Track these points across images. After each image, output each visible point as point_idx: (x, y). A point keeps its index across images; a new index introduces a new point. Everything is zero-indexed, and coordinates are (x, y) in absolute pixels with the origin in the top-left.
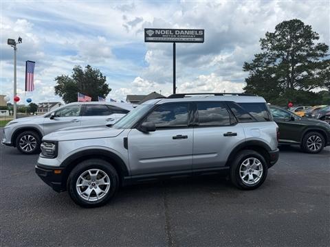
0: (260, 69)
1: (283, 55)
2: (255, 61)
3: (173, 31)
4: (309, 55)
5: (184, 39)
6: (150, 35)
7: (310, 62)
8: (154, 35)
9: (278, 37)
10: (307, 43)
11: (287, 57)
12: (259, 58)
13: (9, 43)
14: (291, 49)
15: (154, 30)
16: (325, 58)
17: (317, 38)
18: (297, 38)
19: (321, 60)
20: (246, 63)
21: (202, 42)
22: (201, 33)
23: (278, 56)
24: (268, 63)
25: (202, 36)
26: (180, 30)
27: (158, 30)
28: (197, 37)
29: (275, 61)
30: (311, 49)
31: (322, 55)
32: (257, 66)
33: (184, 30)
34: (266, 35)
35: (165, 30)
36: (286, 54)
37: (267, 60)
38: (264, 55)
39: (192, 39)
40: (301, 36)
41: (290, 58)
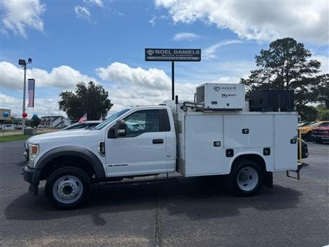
0: (256, 84)
1: (278, 71)
2: (251, 77)
3: (172, 51)
4: (302, 71)
5: (182, 58)
6: (150, 54)
7: (304, 77)
8: (154, 55)
9: (273, 54)
10: (301, 60)
11: (282, 73)
12: (255, 74)
13: (20, 64)
14: (285, 65)
15: (154, 50)
16: (318, 74)
17: (310, 55)
18: (290, 56)
19: (314, 75)
20: (242, 80)
21: (199, 60)
22: (197, 52)
23: (273, 72)
24: (264, 79)
25: (199, 56)
26: (178, 50)
27: (158, 49)
28: (194, 56)
29: (270, 77)
30: (304, 66)
31: (315, 71)
32: (253, 82)
33: (182, 50)
34: (261, 52)
35: (164, 50)
36: (280, 70)
37: (263, 76)
38: (260, 71)
39: (190, 58)
40: (294, 54)
41: (284, 74)
